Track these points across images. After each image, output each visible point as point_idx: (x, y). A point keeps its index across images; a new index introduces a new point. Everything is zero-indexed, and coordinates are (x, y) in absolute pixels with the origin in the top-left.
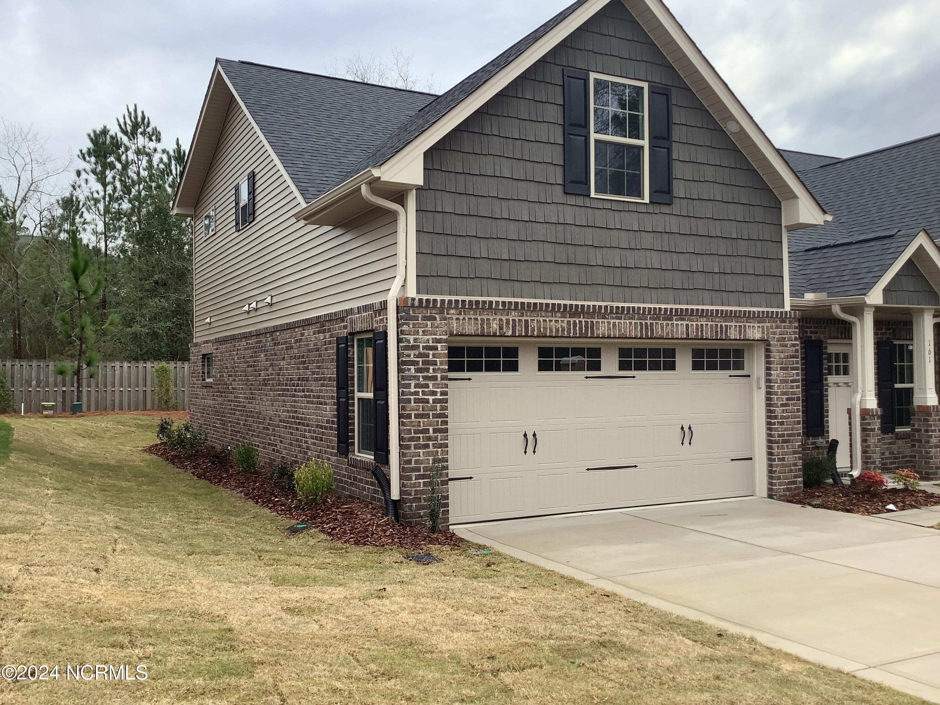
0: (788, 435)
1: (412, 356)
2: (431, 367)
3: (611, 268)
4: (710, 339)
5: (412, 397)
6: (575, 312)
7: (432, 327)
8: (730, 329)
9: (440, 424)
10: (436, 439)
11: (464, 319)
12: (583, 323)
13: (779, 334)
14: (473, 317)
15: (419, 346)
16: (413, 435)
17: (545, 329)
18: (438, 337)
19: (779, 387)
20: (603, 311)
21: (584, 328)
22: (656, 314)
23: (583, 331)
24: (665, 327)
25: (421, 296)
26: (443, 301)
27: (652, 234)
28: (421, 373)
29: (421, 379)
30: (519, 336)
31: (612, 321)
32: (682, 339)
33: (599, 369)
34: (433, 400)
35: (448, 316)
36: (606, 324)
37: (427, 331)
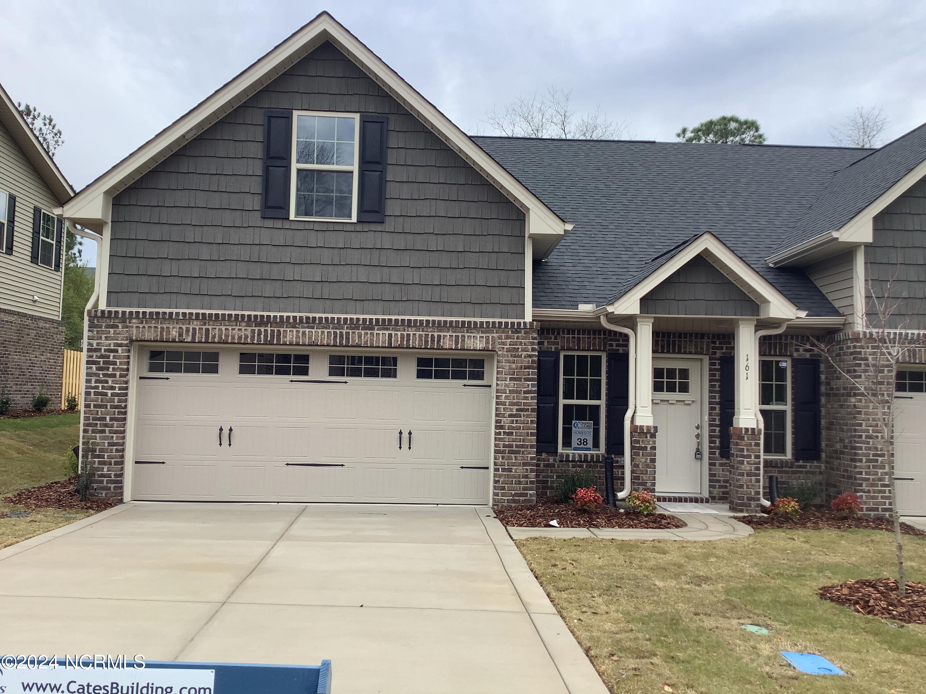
0: (517, 446)
1: (94, 357)
2: (111, 367)
3: (310, 283)
4: (418, 348)
5: (92, 391)
6: (262, 322)
7: (114, 334)
8: (443, 339)
9: (116, 413)
10: (112, 426)
11: (144, 327)
12: (269, 332)
13: (510, 345)
14: (153, 325)
15: (101, 349)
16: (91, 421)
17: (227, 336)
18: (119, 342)
19: (506, 398)
20: (291, 320)
21: (269, 336)
22: (354, 325)
23: (269, 339)
24: (363, 336)
25: (110, 309)
26: (124, 313)
27: (360, 251)
28: (101, 371)
29: (101, 376)
30: (199, 342)
31: (301, 330)
32: (383, 347)
33: (306, 374)
34: (111, 393)
35: (130, 325)
36: (295, 333)
37: (110, 337)
